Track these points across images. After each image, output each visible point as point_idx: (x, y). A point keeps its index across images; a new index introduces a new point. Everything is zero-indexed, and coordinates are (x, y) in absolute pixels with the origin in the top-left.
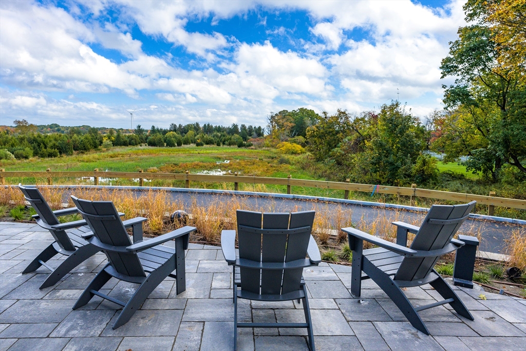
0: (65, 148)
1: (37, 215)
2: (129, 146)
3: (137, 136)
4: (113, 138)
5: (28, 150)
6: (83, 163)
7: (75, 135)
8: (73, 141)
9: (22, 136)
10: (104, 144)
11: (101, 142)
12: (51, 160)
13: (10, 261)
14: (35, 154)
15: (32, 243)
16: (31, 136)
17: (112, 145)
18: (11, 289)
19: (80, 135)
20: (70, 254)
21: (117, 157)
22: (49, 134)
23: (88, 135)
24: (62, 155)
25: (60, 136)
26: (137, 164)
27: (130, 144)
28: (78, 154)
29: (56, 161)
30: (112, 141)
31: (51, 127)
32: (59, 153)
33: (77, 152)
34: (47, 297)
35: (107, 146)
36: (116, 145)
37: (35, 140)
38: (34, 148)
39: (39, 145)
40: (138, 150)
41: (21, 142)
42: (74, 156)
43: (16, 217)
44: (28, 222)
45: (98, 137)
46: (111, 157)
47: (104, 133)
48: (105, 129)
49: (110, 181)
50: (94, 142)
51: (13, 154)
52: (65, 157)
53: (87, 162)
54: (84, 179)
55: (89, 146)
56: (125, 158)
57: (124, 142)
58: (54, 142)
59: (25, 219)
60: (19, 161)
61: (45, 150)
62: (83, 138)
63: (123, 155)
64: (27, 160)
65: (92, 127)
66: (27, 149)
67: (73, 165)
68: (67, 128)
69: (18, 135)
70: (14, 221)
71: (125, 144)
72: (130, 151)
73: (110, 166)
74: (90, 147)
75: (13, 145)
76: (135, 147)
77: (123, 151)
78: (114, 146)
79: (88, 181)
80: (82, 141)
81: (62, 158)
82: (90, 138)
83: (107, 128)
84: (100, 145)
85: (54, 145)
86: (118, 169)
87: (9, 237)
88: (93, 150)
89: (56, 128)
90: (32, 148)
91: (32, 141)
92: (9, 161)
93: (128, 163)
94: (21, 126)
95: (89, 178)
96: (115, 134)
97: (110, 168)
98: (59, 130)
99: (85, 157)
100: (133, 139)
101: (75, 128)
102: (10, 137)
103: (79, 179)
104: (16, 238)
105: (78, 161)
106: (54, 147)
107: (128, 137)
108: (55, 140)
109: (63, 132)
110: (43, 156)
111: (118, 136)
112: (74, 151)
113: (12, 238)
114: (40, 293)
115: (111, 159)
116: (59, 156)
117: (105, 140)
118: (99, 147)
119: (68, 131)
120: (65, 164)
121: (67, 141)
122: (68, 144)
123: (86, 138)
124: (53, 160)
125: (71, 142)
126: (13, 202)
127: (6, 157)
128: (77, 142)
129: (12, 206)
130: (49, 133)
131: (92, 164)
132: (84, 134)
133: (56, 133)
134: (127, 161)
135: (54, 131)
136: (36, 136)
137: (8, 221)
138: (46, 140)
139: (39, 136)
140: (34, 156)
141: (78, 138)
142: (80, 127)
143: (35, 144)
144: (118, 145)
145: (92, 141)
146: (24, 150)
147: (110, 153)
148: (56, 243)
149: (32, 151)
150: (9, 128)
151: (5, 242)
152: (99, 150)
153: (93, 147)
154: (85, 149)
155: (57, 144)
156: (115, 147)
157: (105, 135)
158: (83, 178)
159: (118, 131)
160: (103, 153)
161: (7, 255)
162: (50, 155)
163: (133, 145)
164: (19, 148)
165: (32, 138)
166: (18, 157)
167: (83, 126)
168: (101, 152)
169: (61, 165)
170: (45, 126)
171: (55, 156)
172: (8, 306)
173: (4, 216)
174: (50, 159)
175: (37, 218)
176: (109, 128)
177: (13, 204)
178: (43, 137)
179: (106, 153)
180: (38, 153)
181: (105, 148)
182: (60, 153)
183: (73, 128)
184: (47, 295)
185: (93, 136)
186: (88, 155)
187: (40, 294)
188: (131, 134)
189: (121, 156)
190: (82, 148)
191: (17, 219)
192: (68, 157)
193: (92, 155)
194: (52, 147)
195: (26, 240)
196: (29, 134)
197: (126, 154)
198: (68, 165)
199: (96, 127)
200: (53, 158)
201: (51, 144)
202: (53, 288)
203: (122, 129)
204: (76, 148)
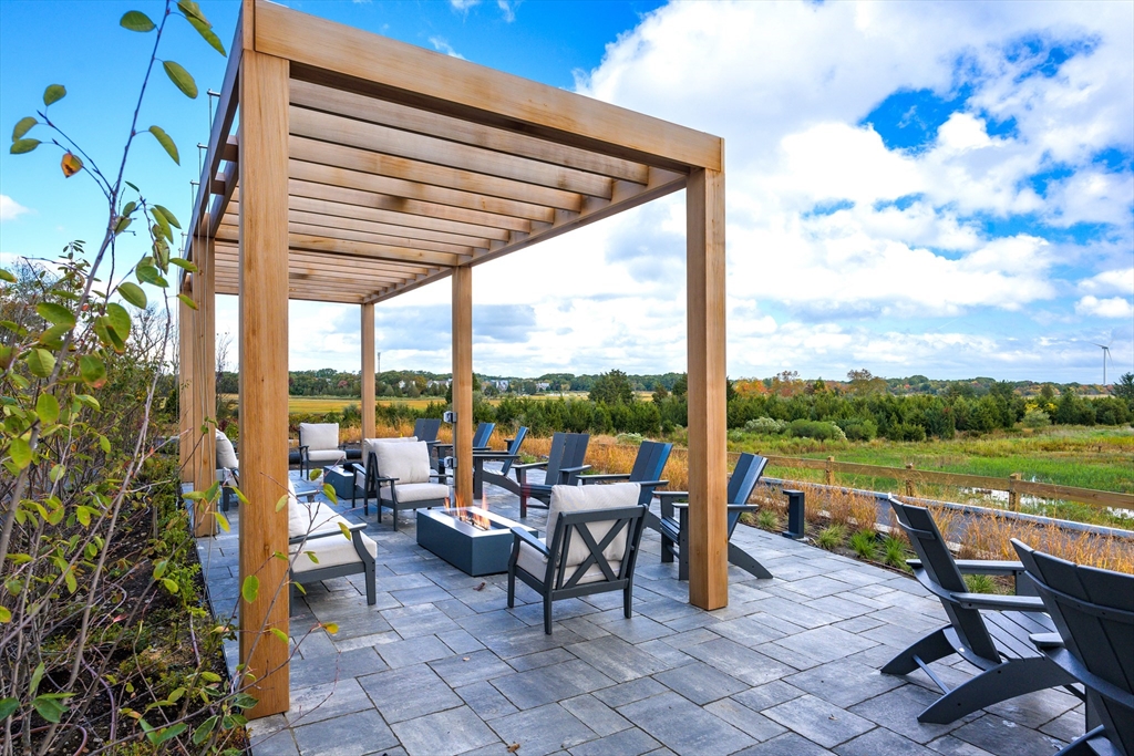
0: (938, 423)
1: (919, 561)
2: (1098, 426)
3: (1122, 401)
4: (1052, 405)
5: (870, 425)
6: (975, 458)
7: (961, 398)
8: (956, 410)
9: (860, 399)
10: (1027, 417)
11: (1021, 415)
12: (910, 446)
13: (857, 637)
14: (881, 433)
15: (894, 612)
16: (875, 400)
17: (1050, 421)
18: (863, 697)
19: (972, 397)
20: (990, 668)
21: (1063, 450)
22: (907, 396)
23: (990, 398)
24: (932, 438)
25: (929, 399)
26: (1120, 470)
27: (1100, 421)
28: (965, 437)
29: (918, 448)
30: (1050, 412)
31: (911, 381)
32: (925, 435)
33: (963, 432)
34: (936, 746)
35: (1034, 423)
36: (1060, 423)
37: (881, 407)
38: (880, 421)
39: (888, 417)
40: (1126, 435)
41: (858, 410)
42: (956, 441)
43: (862, 551)
44: (883, 567)
45: (1014, 402)
46: (1046, 449)
47: (1028, 394)
48: (1030, 384)
49: (1040, 505)
50: (1004, 414)
51: (843, 430)
52: (937, 442)
53: (985, 455)
54: (977, 492)
55: (991, 421)
56: (1086, 453)
57: (1083, 416)
58: (916, 411)
59: (876, 559)
60: (853, 444)
61: (899, 426)
62: (978, 405)
63: (1078, 447)
64: (866, 444)
65: (998, 380)
66: (868, 423)
67: (953, 461)
68: (943, 384)
69: (854, 397)
70: (858, 558)
71: (1084, 420)
72: (1098, 439)
73: (1042, 469)
74: (992, 424)
75: (844, 416)
76: (1117, 429)
77: (1079, 436)
78: (1053, 423)
79: (985, 497)
80: (975, 410)
81: (931, 444)
82: (994, 404)
83: (1037, 384)
84: (1018, 421)
85: (917, 416)
86: (1063, 479)
87: (851, 587)
88: (1000, 431)
89: (921, 385)
90: (876, 421)
91: (877, 408)
92: (837, 443)
93: (1090, 466)
94: (860, 380)
95: (990, 493)
96: (1058, 396)
97: (1046, 475)
98: (926, 388)
99: (980, 444)
100: (1108, 409)
101: (961, 384)
102: (840, 400)
103: (966, 491)
104: (864, 592)
105: (965, 451)
106: (915, 420)
107: (1096, 403)
108: (920, 407)
109: (934, 392)
110: (894, 437)
111: (1067, 400)
112: (956, 432)
113: (858, 591)
114: (919, 730)
115: (1045, 453)
116: (925, 439)
117: (1030, 409)
118: (1016, 425)
119: (945, 389)
120: (937, 456)
121: (944, 410)
122: (945, 416)
123: (986, 405)
124: (914, 446)
125: (952, 412)
126: (853, 521)
127: (833, 436)
128: (964, 413)
129: (853, 529)
130: (906, 393)
131: (997, 461)
132: (980, 395)
133: (920, 395)
134: (1090, 462)
135: (915, 390)
136: (883, 399)
137: (846, 556)
138: (903, 407)
139: (889, 400)
140: (878, 436)
141: (966, 404)
142: (970, 381)
143: (882, 415)
144: (1066, 422)
145: (998, 412)
146: (862, 424)
147: (1044, 439)
148: (953, 630)
149: (876, 428)
150: (839, 385)
151: (846, 595)
152: (1015, 431)
153: (1001, 424)
154: (982, 428)
155: (922, 416)
156: (1057, 426)
157: (1030, 398)
158: (974, 489)
159: (1065, 389)
160: (1024, 440)
161: (851, 622)
162: (908, 437)
163: (1109, 422)
164: (854, 420)
165: (878, 402)
166: (851, 436)
167: (977, 379)
168: (1019, 436)
169: (928, 458)
170: (899, 380)
171: (918, 439)
172: (861, 730)
173: (840, 545)
174: (907, 443)
175: (917, 567)
176: (1040, 382)
177: (854, 525)
178: (896, 402)
179: (1033, 440)
180: (886, 431)
181: (1030, 427)
182: (928, 433)
183: (957, 382)
184: (936, 742)
185: (1000, 400)
186: (988, 442)
187: (921, 734)
188: (1106, 396)
189: (1072, 448)
190: (973, 425)
191: (862, 556)
192: (943, 443)
193: (998, 442)
194: (911, 422)
195: (883, 603)
196: (871, 396)
197: (1087, 445)
198: (942, 458)
199: (1008, 379)
200: (913, 443)
201: (909, 415)
202: (946, 731)
203: (1076, 385)
204: (961, 425)
